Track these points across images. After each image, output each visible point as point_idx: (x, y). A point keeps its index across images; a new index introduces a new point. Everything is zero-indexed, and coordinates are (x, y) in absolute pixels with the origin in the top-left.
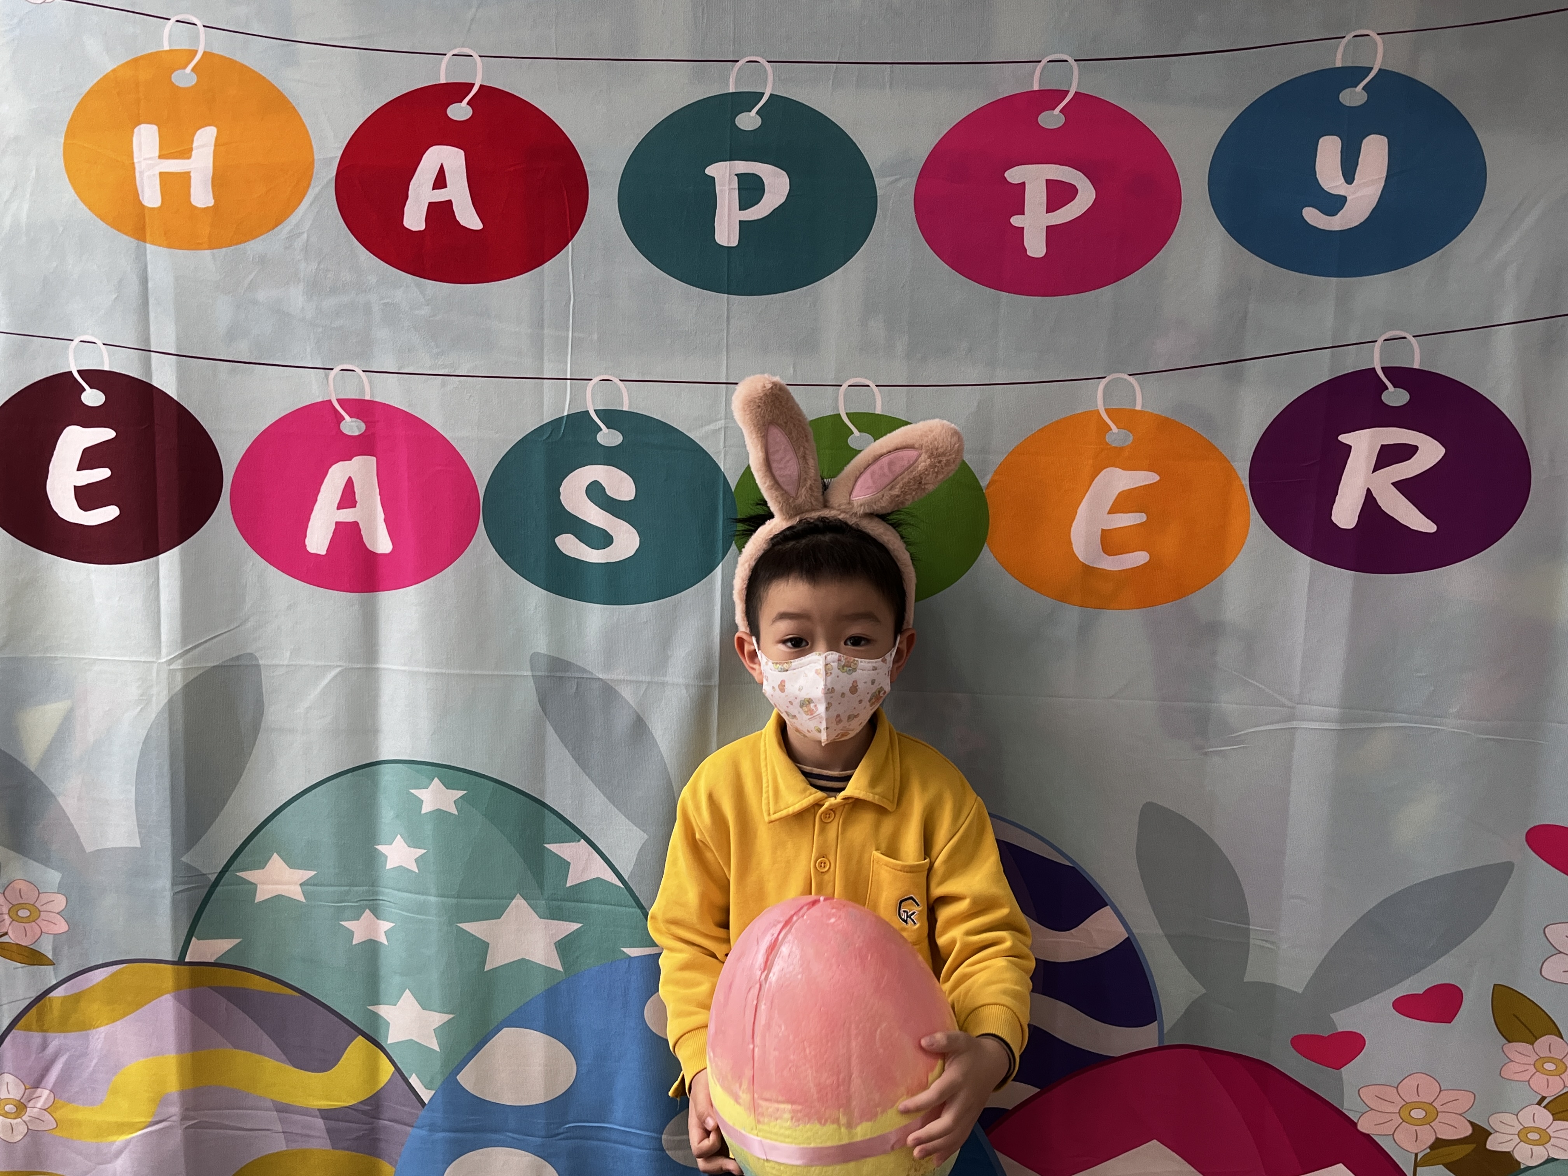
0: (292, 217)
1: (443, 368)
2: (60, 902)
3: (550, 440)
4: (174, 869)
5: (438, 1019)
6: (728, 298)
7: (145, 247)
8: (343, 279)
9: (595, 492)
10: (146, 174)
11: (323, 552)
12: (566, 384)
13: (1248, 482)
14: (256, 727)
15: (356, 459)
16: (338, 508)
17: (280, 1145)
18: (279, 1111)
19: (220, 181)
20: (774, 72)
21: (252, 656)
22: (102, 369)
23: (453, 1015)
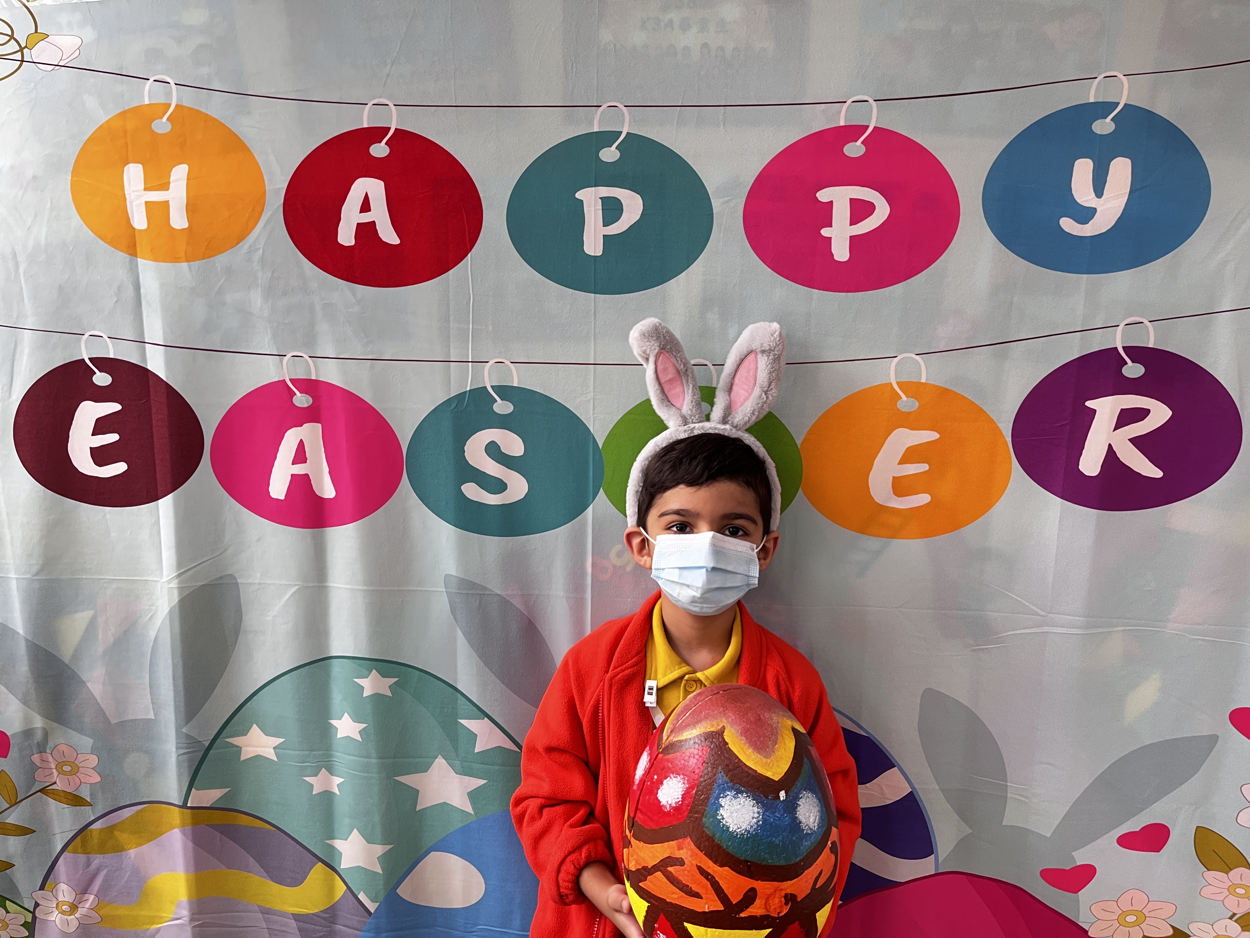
0: (250, 235)
1: (371, 354)
2: (94, 760)
3: (456, 410)
4: (178, 737)
5: (379, 850)
6: (595, 297)
7: (137, 260)
8: (292, 285)
9: (493, 450)
10: (135, 203)
11: (283, 498)
12: (469, 365)
13: (1010, 439)
14: (237, 631)
15: (305, 425)
16: (293, 464)
18: (262, 913)
19: (191, 208)
20: (630, 113)
21: (232, 577)
22: (108, 357)
23: (392, 846)
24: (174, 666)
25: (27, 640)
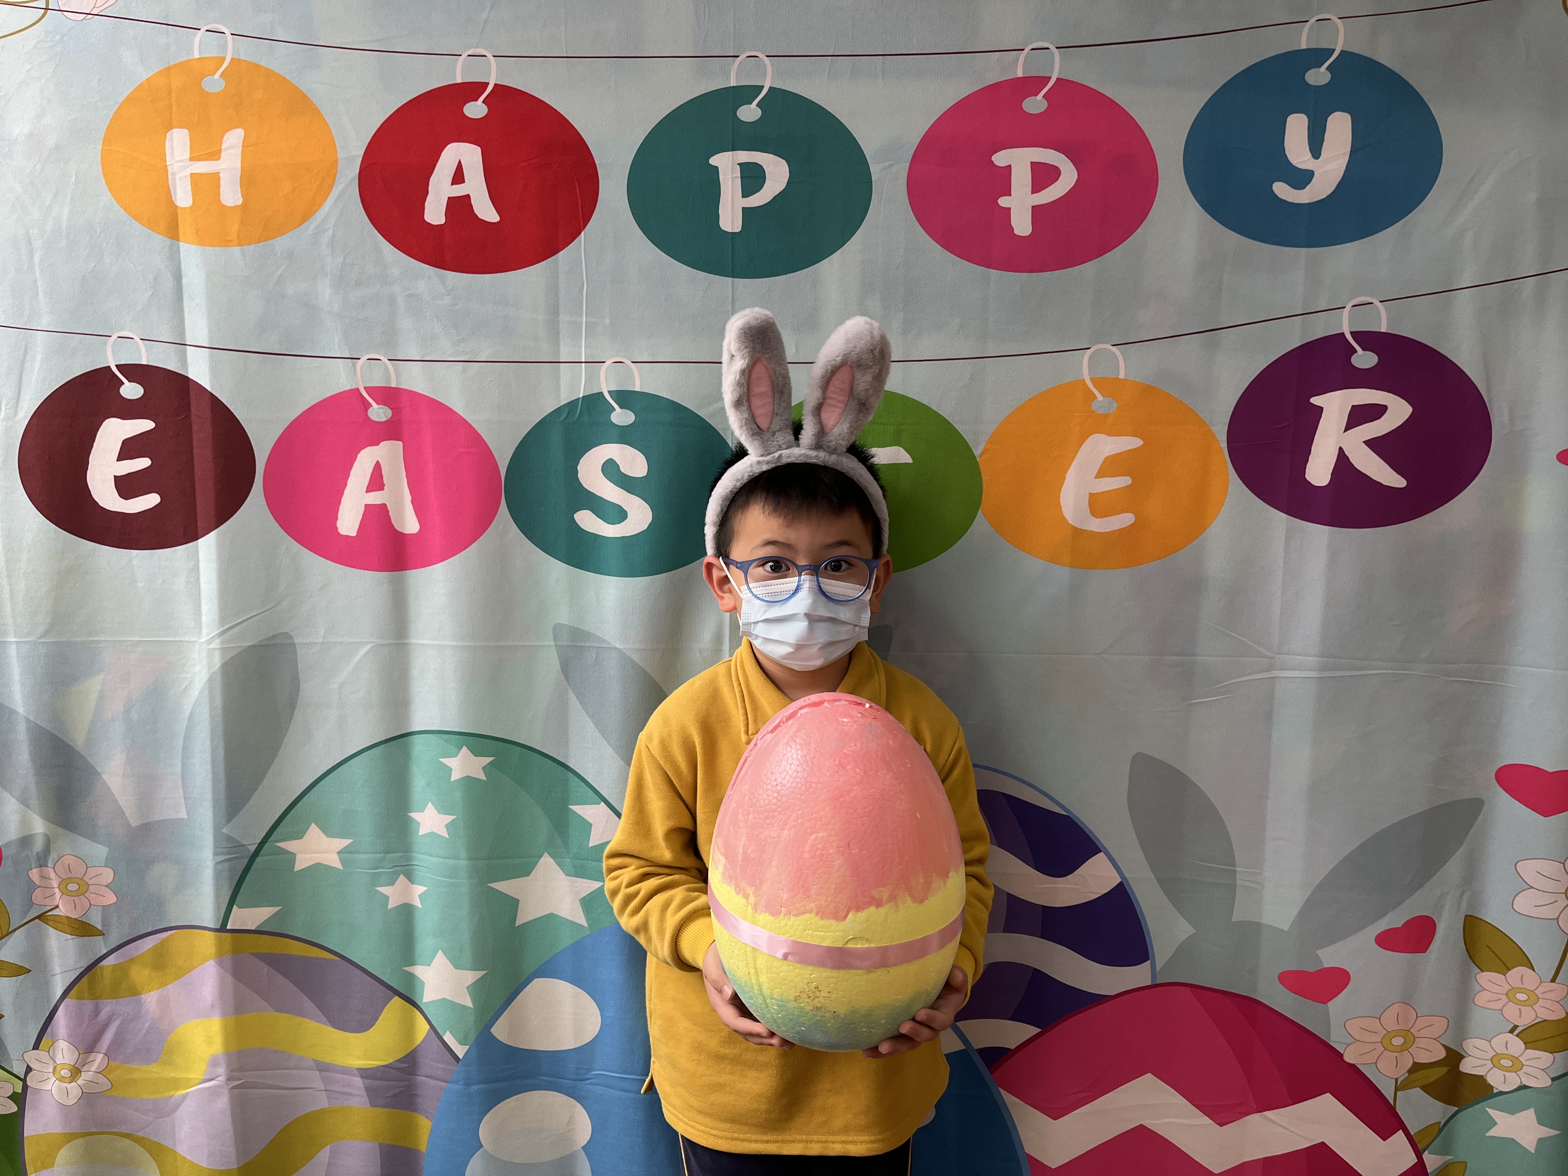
0: (317, 214)
1: (464, 355)
2: (108, 875)
3: (566, 421)
4: (216, 841)
5: (471, 977)
6: (732, 282)
7: (179, 245)
8: (369, 273)
9: (610, 469)
10: (178, 176)
11: (354, 533)
12: (581, 366)
13: (1226, 445)
14: (292, 703)
15: (383, 444)
16: (367, 492)
17: (322, 1102)
18: (320, 1070)
19: (248, 181)
20: (772, 65)
21: (287, 635)
22: (140, 363)
23: (485, 972)
24: (214, 749)
25: (28, 720)
